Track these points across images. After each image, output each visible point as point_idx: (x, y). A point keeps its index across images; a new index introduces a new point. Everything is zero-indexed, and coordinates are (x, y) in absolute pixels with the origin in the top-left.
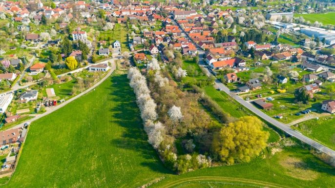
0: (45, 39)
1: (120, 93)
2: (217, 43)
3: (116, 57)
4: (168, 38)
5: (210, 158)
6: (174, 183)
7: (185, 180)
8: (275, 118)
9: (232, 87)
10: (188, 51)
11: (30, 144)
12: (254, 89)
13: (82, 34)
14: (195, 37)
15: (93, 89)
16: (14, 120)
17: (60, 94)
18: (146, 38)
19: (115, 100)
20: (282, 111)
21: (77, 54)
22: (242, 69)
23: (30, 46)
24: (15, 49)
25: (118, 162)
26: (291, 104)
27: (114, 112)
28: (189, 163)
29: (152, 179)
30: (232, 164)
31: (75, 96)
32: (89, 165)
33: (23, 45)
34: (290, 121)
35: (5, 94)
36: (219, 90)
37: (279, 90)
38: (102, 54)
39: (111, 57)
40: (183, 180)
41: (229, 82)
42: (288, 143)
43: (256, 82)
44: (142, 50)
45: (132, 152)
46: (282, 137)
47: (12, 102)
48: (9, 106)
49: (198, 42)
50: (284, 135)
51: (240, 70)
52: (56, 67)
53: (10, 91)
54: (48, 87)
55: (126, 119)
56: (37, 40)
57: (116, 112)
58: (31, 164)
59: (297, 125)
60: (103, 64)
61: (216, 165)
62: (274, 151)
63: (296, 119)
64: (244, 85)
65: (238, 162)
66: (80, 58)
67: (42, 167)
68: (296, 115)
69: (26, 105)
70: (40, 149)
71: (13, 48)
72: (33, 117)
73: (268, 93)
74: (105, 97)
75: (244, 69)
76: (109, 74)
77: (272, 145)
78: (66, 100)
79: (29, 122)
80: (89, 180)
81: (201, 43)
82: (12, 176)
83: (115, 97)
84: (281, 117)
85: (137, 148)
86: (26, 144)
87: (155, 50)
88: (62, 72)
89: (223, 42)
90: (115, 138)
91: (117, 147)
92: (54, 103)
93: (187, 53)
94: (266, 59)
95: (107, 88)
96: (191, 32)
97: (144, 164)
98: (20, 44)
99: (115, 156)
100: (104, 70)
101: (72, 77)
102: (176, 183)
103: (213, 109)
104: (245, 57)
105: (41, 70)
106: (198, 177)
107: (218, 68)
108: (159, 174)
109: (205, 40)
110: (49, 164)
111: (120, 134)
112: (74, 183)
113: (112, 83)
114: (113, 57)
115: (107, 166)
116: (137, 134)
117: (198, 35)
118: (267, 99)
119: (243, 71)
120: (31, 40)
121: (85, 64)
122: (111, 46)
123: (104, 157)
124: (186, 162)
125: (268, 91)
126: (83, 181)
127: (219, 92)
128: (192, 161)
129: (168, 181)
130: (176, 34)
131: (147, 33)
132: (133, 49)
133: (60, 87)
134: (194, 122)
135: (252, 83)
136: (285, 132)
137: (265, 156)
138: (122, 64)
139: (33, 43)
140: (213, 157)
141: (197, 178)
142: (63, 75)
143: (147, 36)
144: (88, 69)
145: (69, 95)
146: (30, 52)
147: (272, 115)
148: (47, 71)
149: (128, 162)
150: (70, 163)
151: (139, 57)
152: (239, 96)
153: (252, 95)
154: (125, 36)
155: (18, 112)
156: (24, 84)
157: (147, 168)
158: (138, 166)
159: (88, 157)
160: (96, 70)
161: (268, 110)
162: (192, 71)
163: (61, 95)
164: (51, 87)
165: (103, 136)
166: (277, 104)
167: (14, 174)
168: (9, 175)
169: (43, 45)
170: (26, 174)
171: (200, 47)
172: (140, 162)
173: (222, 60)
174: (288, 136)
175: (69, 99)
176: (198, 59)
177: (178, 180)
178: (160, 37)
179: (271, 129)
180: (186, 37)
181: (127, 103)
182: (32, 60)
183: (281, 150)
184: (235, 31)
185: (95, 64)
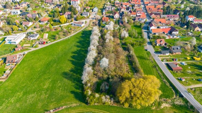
0: (55, 3)
1: (82, 42)
2: (164, 14)
3: (91, 18)
4: (130, 8)
5: (112, 99)
6: (82, 110)
7: (90, 110)
8: (178, 79)
9: (158, 50)
10: (139, 19)
11: (21, 65)
12: (174, 54)
13: (76, 2)
14: (150, 9)
15: (69, 38)
16: (19, 49)
17: (50, 37)
18: (116, 7)
19: (78, 46)
20: (189, 75)
21: (68, 14)
22: (173, 37)
23: (46, 7)
24: (38, 7)
25: (60, 87)
26: (199, 70)
27: (73, 54)
28: (96, 99)
29: (72, 104)
30: (127, 107)
31: (57, 40)
32: (44, 85)
33: (43, 6)
34: (190, 85)
35: (22, 33)
36: (146, 50)
37: (195, 57)
38: (84, 15)
39: (88, 17)
40: (89, 109)
41: (158, 45)
42: (179, 102)
43: (177, 49)
44: (109, 15)
45: (70, 82)
46: (176, 96)
47: (24, 39)
48: (21, 41)
49: (150, 12)
50: (178, 95)
51: (171, 37)
52: (55, 21)
53: (26, 32)
54: (46, 33)
55: (78, 60)
56: (51, 3)
57: (75, 55)
58: (17, 77)
59: (194, 89)
60: (81, 22)
61: (115, 105)
62: (164, 105)
63: (197, 83)
64: (168, 49)
65: (132, 107)
66: (70, 17)
67: (21, 80)
68: (198, 80)
69: (29, 42)
70: (25, 69)
71: (37, 7)
72: (30, 49)
73: (185, 58)
74: (74, 43)
75: (175, 37)
76: (82, 29)
77: (164, 100)
78: (51, 42)
79: (26, 52)
80: (39, 94)
81: (151, 14)
82: (5, 82)
83: (79, 44)
84: (183, 80)
85: (74, 80)
86: (19, 64)
87: (117, 16)
88: (57, 25)
89: (169, 14)
90: (66, 71)
91: (64, 77)
92: (44, 43)
93: (138, 20)
94: (198, 31)
95: (77, 38)
96: (149, 5)
97: (72, 92)
98: (42, 5)
99: (60, 82)
100: (81, 26)
101: (61, 28)
102: (84, 110)
103: (134, 64)
104: (181, 27)
105: (46, 22)
106: (100, 110)
107: (155, 34)
108: (77, 101)
109: (156, 11)
110: (25, 79)
111: (70, 69)
112: (31, 94)
113: (82, 35)
114: (90, 18)
115: (53, 88)
116: (79, 71)
117: (152, 8)
118: (181, 63)
119: (173, 38)
120: (48, 3)
121: (71, 21)
122: (91, 11)
123: (54, 82)
124: (94, 98)
125: (185, 57)
126: (36, 94)
127: (145, 52)
128: (98, 98)
129: (80, 108)
130: (137, 5)
131: (117, 3)
132: (104, 14)
133: (52, 33)
134: (115, 71)
135: (174, 49)
136: (180, 93)
137: (154, 107)
138: (93, 23)
139: (49, 5)
140: (114, 99)
141: (98, 111)
142: (56, 26)
143: (116, 6)
144: (72, 24)
145: (54, 39)
146: (45, 10)
147: (177, 76)
148: (49, 23)
149: (65, 88)
150: (36, 81)
151: (104, 19)
152: (159, 57)
153: (170, 58)
154: (103, 5)
155: (25, 45)
156: (34, 29)
157: (72, 95)
158: (69, 92)
159: (46, 79)
160: (76, 25)
161: (177, 72)
162: (133, 33)
163: (50, 39)
164: (47, 32)
165: (60, 68)
166: (188, 68)
167: (6, 80)
168: (3, 80)
169: (54, 7)
170: (12, 82)
171: (150, 16)
172: (71, 90)
173: (162, 28)
174: (181, 96)
175: (53, 41)
176: (144, 25)
177: (86, 108)
178: (126, 7)
179: (171, 87)
180: (144, 8)
181: (83, 49)
182: (45, 15)
183: (170, 106)
184: (183, 6)
185: (77, 22)
